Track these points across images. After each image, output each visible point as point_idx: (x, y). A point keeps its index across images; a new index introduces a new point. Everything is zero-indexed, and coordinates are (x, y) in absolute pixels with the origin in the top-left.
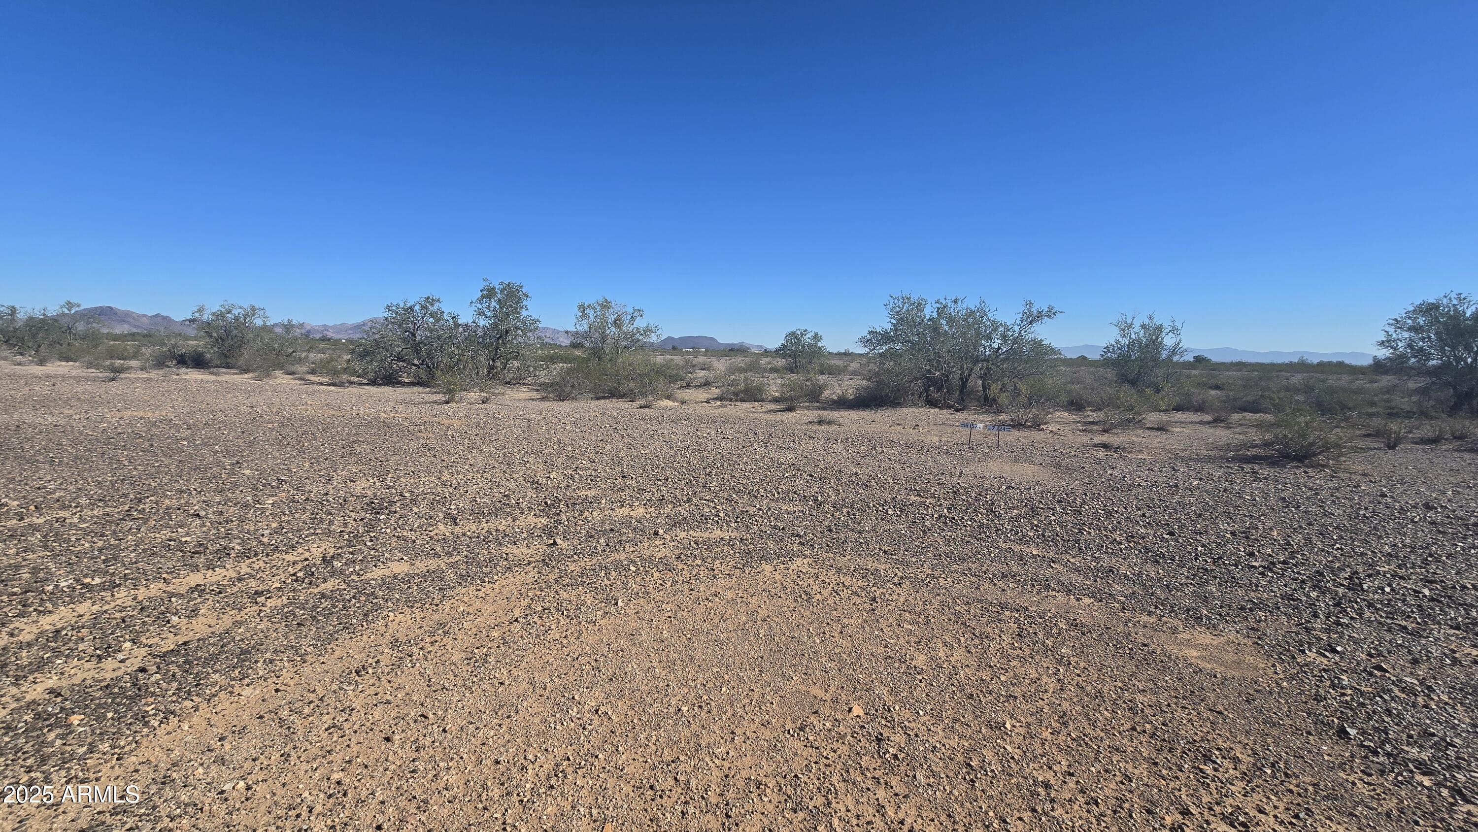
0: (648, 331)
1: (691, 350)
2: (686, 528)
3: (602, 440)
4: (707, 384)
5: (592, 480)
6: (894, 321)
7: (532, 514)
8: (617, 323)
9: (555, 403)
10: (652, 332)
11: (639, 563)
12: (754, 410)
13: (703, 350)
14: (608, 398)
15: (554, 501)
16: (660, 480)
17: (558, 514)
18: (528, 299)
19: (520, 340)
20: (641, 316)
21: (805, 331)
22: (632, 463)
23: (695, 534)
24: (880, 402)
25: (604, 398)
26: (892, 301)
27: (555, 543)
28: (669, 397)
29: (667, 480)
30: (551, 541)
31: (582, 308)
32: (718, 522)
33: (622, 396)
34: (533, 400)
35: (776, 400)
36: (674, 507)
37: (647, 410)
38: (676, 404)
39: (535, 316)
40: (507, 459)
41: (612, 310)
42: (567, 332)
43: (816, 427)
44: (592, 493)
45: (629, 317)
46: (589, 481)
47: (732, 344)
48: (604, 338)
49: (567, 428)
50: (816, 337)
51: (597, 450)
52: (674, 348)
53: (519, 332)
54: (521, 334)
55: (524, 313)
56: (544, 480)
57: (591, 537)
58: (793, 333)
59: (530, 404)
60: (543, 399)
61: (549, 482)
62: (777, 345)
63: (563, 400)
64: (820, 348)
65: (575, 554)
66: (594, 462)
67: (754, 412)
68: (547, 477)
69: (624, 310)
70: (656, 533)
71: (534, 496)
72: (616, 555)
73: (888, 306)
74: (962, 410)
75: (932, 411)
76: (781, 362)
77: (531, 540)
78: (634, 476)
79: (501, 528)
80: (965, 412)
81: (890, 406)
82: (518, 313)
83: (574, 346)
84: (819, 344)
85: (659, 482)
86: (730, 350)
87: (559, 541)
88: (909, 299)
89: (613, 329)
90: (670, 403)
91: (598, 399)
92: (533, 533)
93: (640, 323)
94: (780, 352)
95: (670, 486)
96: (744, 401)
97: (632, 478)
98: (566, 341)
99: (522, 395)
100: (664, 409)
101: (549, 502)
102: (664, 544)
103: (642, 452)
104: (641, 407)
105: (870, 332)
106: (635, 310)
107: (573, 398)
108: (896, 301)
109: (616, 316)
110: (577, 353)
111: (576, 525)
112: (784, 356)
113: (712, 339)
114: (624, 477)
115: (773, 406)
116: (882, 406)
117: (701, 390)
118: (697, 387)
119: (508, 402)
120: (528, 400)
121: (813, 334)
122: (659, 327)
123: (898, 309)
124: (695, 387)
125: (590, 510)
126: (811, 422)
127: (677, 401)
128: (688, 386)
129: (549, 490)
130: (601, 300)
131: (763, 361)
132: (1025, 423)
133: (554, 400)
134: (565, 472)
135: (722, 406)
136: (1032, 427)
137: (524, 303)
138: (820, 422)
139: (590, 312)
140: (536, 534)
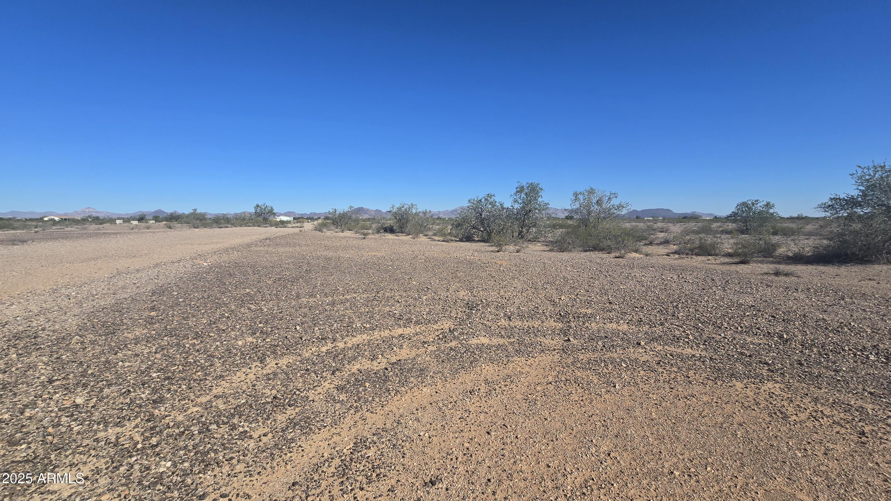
0: (620, 207)
1: (651, 218)
2: (662, 343)
3: (592, 278)
4: (666, 242)
5: (588, 303)
6: (863, 188)
7: (553, 320)
8: (599, 203)
9: (558, 253)
10: (624, 207)
11: (628, 362)
12: (709, 262)
13: (661, 218)
14: (593, 251)
15: (565, 313)
16: (637, 308)
17: (569, 322)
18: (543, 191)
19: (537, 215)
20: (616, 197)
21: (757, 200)
22: (615, 294)
23: (669, 349)
24: (845, 259)
25: (589, 251)
26: (860, 171)
27: (569, 340)
28: (636, 251)
29: (643, 308)
30: (567, 339)
31: (576, 195)
32: (688, 343)
33: (602, 250)
34: (544, 251)
35: (729, 255)
36: (650, 327)
37: (621, 259)
38: (642, 256)
39: (546, 201)
40: (534, 286)
41: (595, 195)
42: (565, 210)
43: (773, 277)
44: (589, 311)
45: (607, 198)
46: (586, 304)
47: (685, 213)
48: (589, 213)
49: (568, 269)
50: (768, 205)
51: (590, 284)
52: (637, 218)
53: (537, 211)
55: (540, 199)
57: (592, 339)
58: (744, 204)
59: (543, 254)
60: (550, 250)
61: (561, 302)
62: (727, 212)
63: (563, 252)
64: (772, 214)
65: (583, 349)
66: (588, 291)
67: (709, 264)
68: (559, 299)
69: (604, 194)
70: (639, 344)
71: (552, 309)
72: (611, 354)
76: (731, 226)
77: (554, 336)
78: (617, 303)
79: (536, 326)
82: (537, 200)
83: (567, 218)
84: (771, 211)
86: (683, 218)
87: (571, 339)
89: (596, 207)
90: (637, 255)
91: (586, 251)
92: (555, 332)
93: (615, 202)
94: (732, 218)
95: (645, 313)
96: (699, 255)
97: (616, 304)
98: (562, 216)
99: (538, 248)
100: (634, 258)
101: (562, 314)
102: (646, 352)
103: (621, 287)
104: (616, 257)
105: (831, 199)
106: (611, 194)
107: (569, 250)
109: (597, 198)
110: (570, 222)
111: (581, 330)
112: (735, 221)
113: (668, 210)
114: (610, 303)
115: (727, 260)
117: (661, 247)
119: (530, 252)
120: (541, 251)
121: (764, 203)
122: (629, 204)
124: (657, 244)
125: (589, 322)
126: (767, 274)
127: (643, 254)
128: (651, 244)
129: (561, 306)
130: (588, 188)
131: (715, 225)
133: (558, 251)
134: (570, 296)
135: (680, 258)
137: (540, 194)
139: (581, 197)
140: (556, 333)
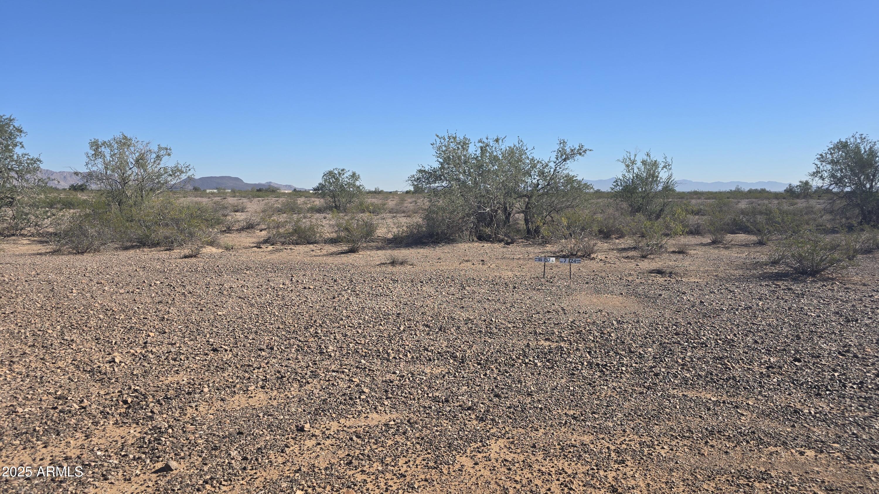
0: (176, 171)
1: (215, 191)
2: (333, 415)
3: (161, 302)
4: (250, 227)
6: (441, 160)
8: (140, 162)
9: (72, 256)
10: (183, 172)
12: (314, 253)
13: (230, 191)
14: (139, 247)
15: (137, 397)
18: (23, 135)
19: (15, 182)
20: (169, 155)
21: (343, 170)
22: (215, 330)
23: (349, 423)
24: (437, 239)
25: (132, 247)
26: (438, 140)
27: (167, 467)
28: (212, 244)
30: (160, 465)
31: (96, 145)
32: (367, 401)
33: (155, 245)
34: (41, 254)
35: (333, 241)
36: (301, 387)
37: (194, 260)
38: (221, 250)
39: (34, 155)
40: (40, 339)
41: (132, 149)
42: (76, 174)
43: (390, 268)
45: (154, 156)
46: (171, 362)
47: (259, 185)
48: (124, 181)
49: (106, 288)
50: (354, 175)
51: (161, 316)
52: (196, 189)
53: (13, 174)
54: (16, 176)
55: (18, 151)
56: (108, 365)
57: (215, 448)
58: (330, 173)
59: (38, 260)
60: (54, 252)
61: (116, 370)
62: (315, 185)
63: (82, 253)
64: (359, 187)
66: (165, 333)
67: (315, 256)
68: (110, 362)
69: (148, 148)
71: (102, 393)
73: (435, 146)
74: (512, 243)
75: (486, 245)
76: (318, 202)
78: (226, 347)
80: (515, 244)
81: (446, 242)
82: (11, 151)
83: (74, 188)
84: (358, 183)
85: (263, 353)
86: (258, 191)
87: (172, 463)
88: (455, 138)
89: (135, 170)
90: (214, 250)
91: (126, 248)
92: (125, 455)
93: (167, 162)
94: (319, 191)
95: (279, 357)
96: (297, 244)
98: (65, 185)
99: (23, 249)
100: (211, 255)
101: (130, 400)
102: (318, 444)
103: (219, 313)
104: (186, 257)
106: (160, 148)
107: (95, 250)
108: (442, 141)
109: (137, 154)
110: (82, 196)
111: (184, 432)
112: (323, 195)
113: (237, 179)
114: (214, 349)
115: (333, 249)
116: (439, 243)
117: (244, 234)
118: (240, 230)
119: (8, 259)
120: (34, 254)
121: (350, 173)
122: (190, 167)
123: (444, 148)
124: (237, 230)
125: (193, 404)
126: (384, 264)
127: (222, 247)
128: (229, 230)
129: (120, 380)
130: (118, 135)
131: (300, 201)
132: (577, 253)
133: (70, 253)
134: (132, 351)
135: (277, 250)
136: (584, 256)
137: (18, 139)
138: (393, 263)
139: (106, 151)
140: (131, 456)
